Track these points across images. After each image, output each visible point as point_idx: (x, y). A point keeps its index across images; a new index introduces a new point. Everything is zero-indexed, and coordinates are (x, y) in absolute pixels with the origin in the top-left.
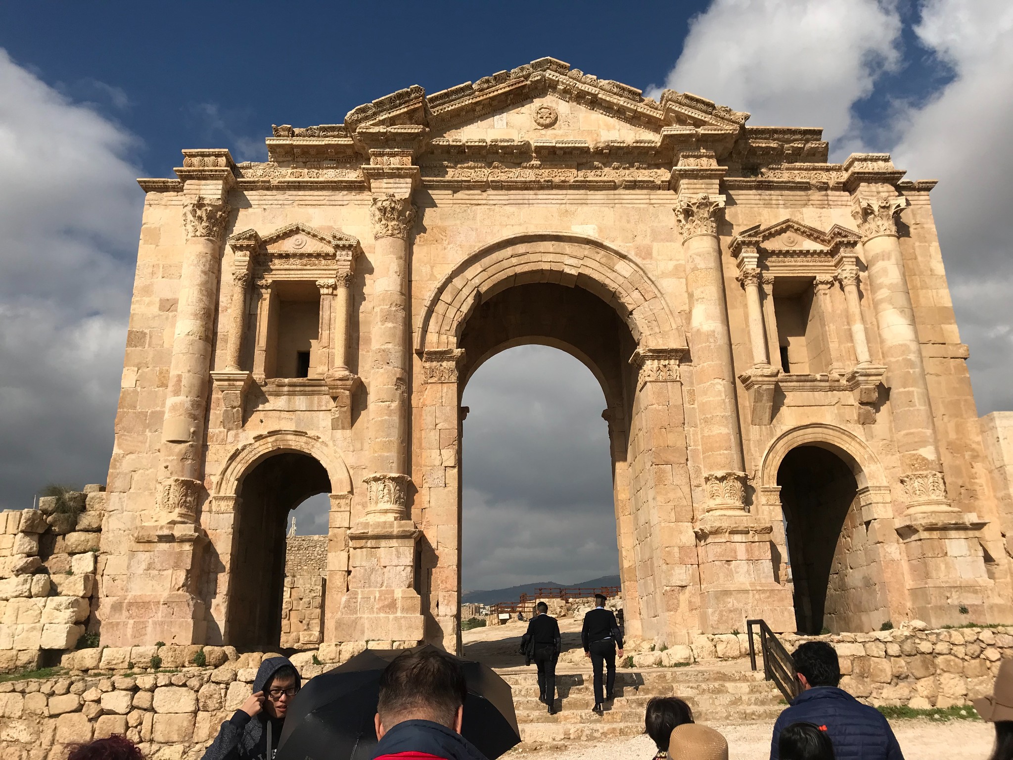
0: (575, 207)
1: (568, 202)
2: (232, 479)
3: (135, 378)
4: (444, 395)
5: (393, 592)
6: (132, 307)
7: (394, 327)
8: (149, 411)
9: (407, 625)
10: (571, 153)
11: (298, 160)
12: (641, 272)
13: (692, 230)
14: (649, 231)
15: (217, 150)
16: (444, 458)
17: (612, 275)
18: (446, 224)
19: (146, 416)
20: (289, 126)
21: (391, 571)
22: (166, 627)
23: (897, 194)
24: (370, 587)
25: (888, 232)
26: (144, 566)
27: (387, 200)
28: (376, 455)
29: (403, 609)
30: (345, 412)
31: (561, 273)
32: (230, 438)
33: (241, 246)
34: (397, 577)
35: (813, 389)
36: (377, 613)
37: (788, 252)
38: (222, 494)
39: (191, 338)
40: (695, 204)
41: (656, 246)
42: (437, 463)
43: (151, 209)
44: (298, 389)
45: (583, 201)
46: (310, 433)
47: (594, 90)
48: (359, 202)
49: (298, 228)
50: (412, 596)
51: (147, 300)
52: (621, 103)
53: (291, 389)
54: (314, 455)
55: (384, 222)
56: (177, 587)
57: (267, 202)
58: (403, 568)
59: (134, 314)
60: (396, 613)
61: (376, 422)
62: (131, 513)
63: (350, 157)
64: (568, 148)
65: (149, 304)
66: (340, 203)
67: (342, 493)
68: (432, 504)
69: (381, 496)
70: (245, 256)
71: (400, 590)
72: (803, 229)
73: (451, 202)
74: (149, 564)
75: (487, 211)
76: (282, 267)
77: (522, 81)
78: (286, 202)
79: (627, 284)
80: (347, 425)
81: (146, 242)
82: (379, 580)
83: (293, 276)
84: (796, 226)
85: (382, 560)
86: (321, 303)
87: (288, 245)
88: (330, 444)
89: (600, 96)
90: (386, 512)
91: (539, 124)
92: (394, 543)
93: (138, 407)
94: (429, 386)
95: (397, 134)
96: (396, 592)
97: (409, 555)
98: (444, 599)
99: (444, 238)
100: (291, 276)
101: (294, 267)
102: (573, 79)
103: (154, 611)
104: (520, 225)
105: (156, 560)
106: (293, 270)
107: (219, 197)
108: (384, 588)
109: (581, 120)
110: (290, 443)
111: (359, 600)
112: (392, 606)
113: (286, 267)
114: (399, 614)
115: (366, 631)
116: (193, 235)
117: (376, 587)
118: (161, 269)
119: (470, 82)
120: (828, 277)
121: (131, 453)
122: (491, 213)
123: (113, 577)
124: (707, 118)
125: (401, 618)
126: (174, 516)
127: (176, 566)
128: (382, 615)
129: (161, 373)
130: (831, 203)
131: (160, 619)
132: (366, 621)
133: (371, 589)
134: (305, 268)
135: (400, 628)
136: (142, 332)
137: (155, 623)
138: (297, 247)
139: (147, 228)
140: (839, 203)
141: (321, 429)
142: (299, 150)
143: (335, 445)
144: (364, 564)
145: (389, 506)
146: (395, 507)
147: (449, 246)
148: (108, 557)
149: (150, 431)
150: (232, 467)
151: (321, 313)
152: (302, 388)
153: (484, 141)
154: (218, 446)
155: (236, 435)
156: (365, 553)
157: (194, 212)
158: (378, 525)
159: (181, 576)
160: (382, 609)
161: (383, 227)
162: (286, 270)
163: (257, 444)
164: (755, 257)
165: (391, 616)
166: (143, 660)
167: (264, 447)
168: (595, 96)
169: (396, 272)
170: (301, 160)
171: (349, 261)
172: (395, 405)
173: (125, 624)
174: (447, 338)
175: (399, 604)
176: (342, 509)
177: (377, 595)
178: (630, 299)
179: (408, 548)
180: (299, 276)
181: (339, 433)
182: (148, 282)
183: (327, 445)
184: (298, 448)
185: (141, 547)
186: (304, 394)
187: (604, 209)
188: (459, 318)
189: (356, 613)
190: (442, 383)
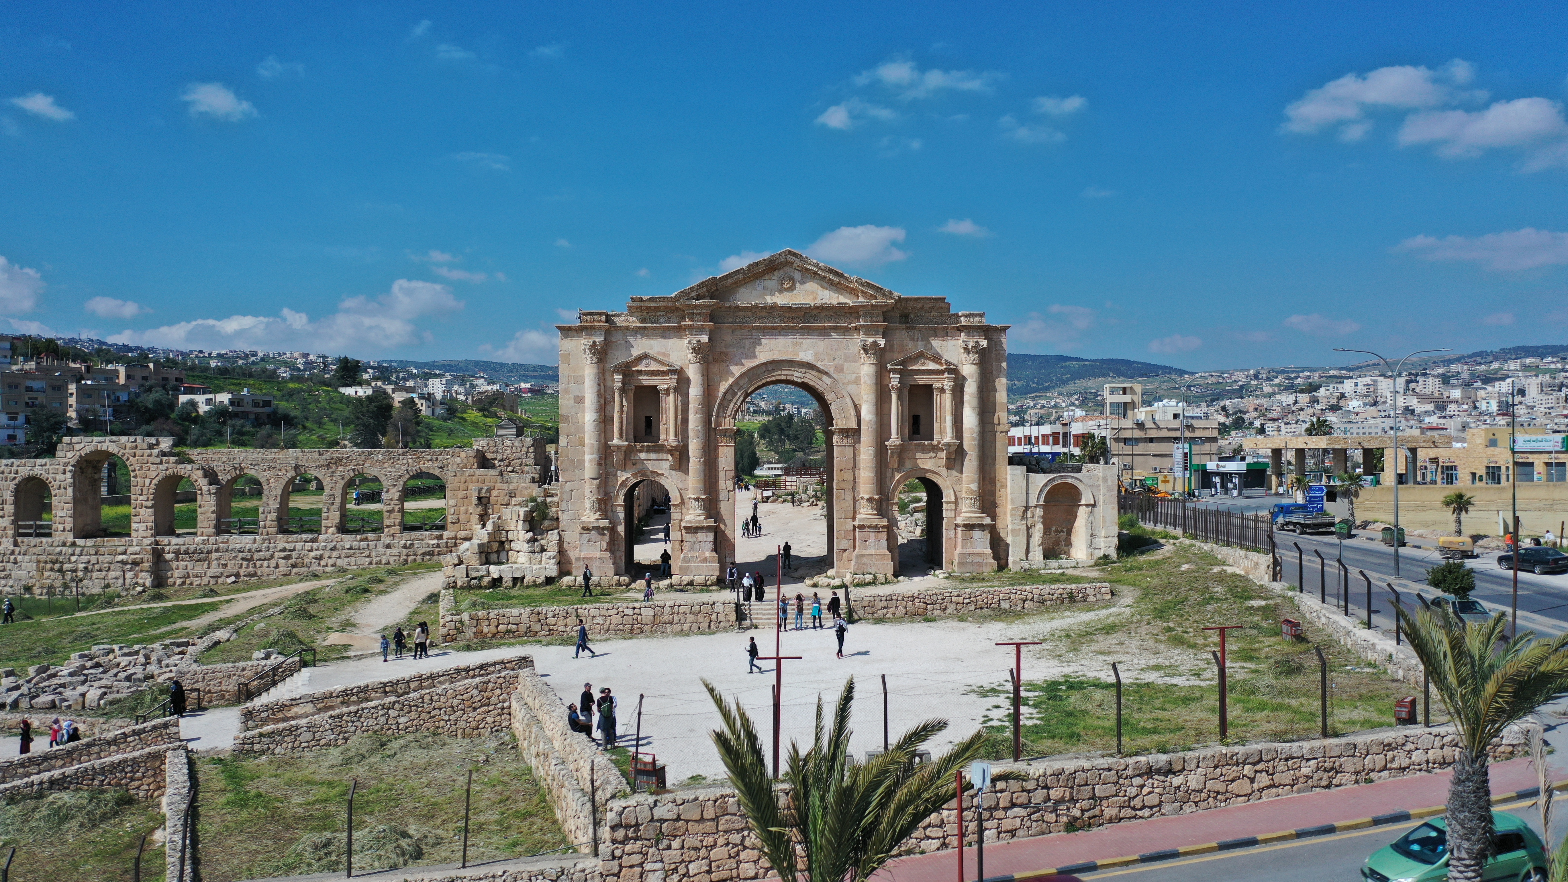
0: (802, 342)
1: (798, 339)
2: (622, 496)
3: (567, 441)
5: (705, 553)
6: (560, 399)
7: (702, 416)
8: (576, 459)
9: (712, 569)
10: (800, 308)
12: (836, 382)
13: (866, 358)
14: (842, 356)
17: (820, 383)
18: (728, 350)
19: (575, 462)
23: (984, 337)
24: (694, 550)
25: (974, 362)
26: (587, 540)
27: (697, 342)
28: (695, 486)
29: (711, 562)
30: (677, 463)
31: (793, 380)
32: (619, 474)
33: (618, 370)
35: (923, 450)
36: (698, 563)
37: (920, 370)
38: (618, 503)
39: (596, 423)
40: (868, 344)
41: (846, 365)
43: (563, 341)
45: (806, 339)
46: (660, 472)
47: (815, 269)
48: (679, 337)
49: (646, 356)
50: (714, 554)
51: (567, 396)
52: (831, 277)
54: (662, 483)
55: (694, 354)
56: (604, 551)
57: (627, 337)
59: (561, 404)
60: (707, 563)
61: (694, 469)
62: (573, 512)
63: (673, 310)
65: (568, 399)
66: (668, 338)
67: (676, 504)
69: (697, 507)
70: (620, 374)
71: (708, 552)
72: (931, 356)
73: (731, 337)
74: (590, 539)
78: (639, 339)
79: (829, 389)
81: (562, 362)
82: (700, 547)
84: (925, 355)
85: (698, 539)
86: (661, 399)
87: (641, 366)
88: (670, 478)
89: (818, 272)
90: (700, 515)
91: (782, 287)
92: (706, 531)
93: (570, 456)
94: (720, 447)
95: (701, 305)
99: (727, 359)
100: (644, 384)
101: (645, 378)
102: (804, 261)
105: (593, 537)
107: (603, 339)
108: (701, 551)
109: (807, 284)
110: (649, 476)
111: (689, 557)
112: (706, 559)
113: (642, 377)
115: (693, 571)
116: (591, 362)
117: (698, 550)
118: (573, 380)
120: (939, 387)
123: (570, 543)
124: (878, 295)
126: (597, 515)
127: (602, 541)
128: (700, 565)
129: (580, 440)
130: (949, 340)
132: (693, 567)
134: (652, 378)
135: (709, 570)
136: (567, 415)
138: (647, 366)
140: (952, 341)
141: (664, 470)
142: (645, 308)
144: (690, 541)
145: (702, 512)
146: (707, 513)
147: (730, 365)
148: (566, 533)
150: (622, 488)
151: (661, 405)
153: (750, 303)
156: (690, 536)
158: (696, 522)
160: (700, 561)
161: (694, 357)
162: (641, 380)
163: (633, 477)
164: (897, 378)
167: (636, 479)
169: (703, 383)
170: (645, 311)
171: (675, 379)
172: (703, 460)
174: (729, 420)
176: (678, 512)
177: (697, 555)
178: (829, 397)
179: (711, 533)
181: (673, 472)
182: (566, 387)
183: (667, 479)
184: (654, 480)
185: (585, 531)
187: (817, 344)
188: (736, 408)
189: (688, 563)
190: (727, 446)
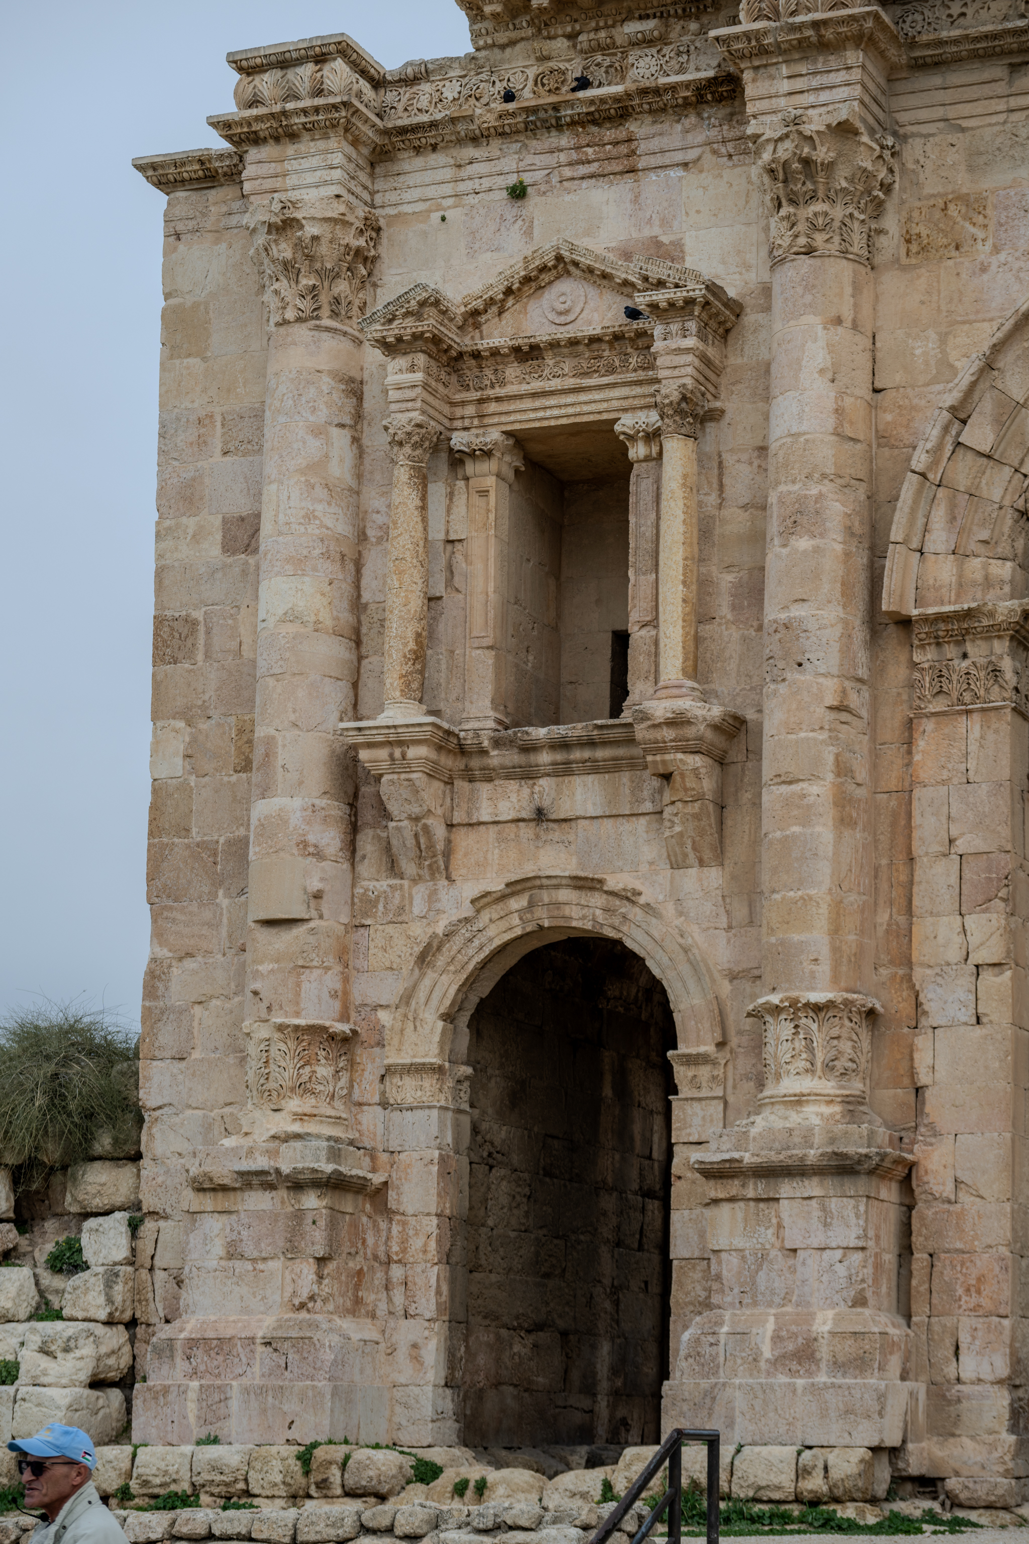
2: (431, 1014)
3: (182, 747)
4: (973, 748)
5: (812, 1315)
8: (221, 841)
9: (841, 1406)
16: (974, 939)
18: (987, 183)
19: (215, 855)
21: (809, 1262)
22: (270, 1399)
24: (755, 1304)
26: (219, 1248)
27: (789, 136)
28: (774, 939)
29: (834, 1364)
30: (697, 817)
32: (418, 906)
33: (401, 339)
34: (824, 1279)
36: (768, 1373)
38: (408, 1057)
39: (293, 628)
42: (954, 954)
43: (181, 246)
44: (577, 754)
46: (614, 882)
49: (559, 258)
51: (191, 523)
53: (559, 757)
54: (629, 943)
56: (296, 1303)
57: (476, 185)
58: (839, 1254)
60: (815, 1373)
62: (201, 1112)
65: (196, 537)
66: (679, 157)
67: (702, 1049)
68: (942, 1073)
69: (787, 1057)
70: (412, 368)
71: (830, 1314)
73: (1001, 105)
74: (231, 1245)
76: (524, 388)
80: (707, 855)
81: (176, 351)
82: (781, 1284)
83: (556, 412)
85: (787, 1233)
86: (632, 488)
87: (538, 317)
88: (669, 910)
90: (798, 1101)
92: (813, 1187)
93: (194, 830)
94: (929, 725)
96: (819, 1317)
97: (853, 1220)
98: (974, 1338)
99: (980, 234)
100: (548, 413)
101: (556, 384)
103: (244, 1359)
105: (244, 1233)
106: (552, 393)
107: (338, 189)
108: (789, 1307)
110: (567, 911)
111: (724, 1338)
112: (806, 1355)
113: (537, 385)
114: (822, 1378)
115: (739, 1419)
116: (279, 318)
117: (770, 1304)
118: (219, 430)
121: (190, 955)
123: (175, 1273)
125: (826, 1387)
126: (285, 1121)
127: (292, 1250)
128: (783, 1379)
129: (240, 731)
131: (257, 1382)
132: (739, 1392)
133: (756, 1311)
134: (586, 382)
135: (824, 1414)
136: (187, 619)
137: (246, 1391)
138: (563, 320)
139: (174, 308)
141: (644, 868)
143: (681, 914)
144: (739, 1243)
145: (809, 1084)
146: (827, 1085)
147: (994, 261)
148: (162, 1224)
149: (228, 895)
150: (427, 982)
151: (632, 519)
152: (587, 754)
154: (390, 929)
155: (432, 897)
156: (740, 1215)
158: (771, 1137)
159: (305, 1274)
160: (780, 1362)
161: (784, 227)
162: (534, 395)
163: (485, 916)
165: (800, 1382)
166: (218, 1478)
167: (503, 925)
169: (823, 371)
172: (821, 790)
173: (183, 1391)
174: (985, 566)
175: (824, 1352)
176: (704, 1093)
177: (770, 1326)
179: (852, 1202)
180: (570, 410)
181: (690, 878)
183: (659, 914)
184: (588, 926)
185: (209, 1201)
186: (594, 768)
188: (1019, 498)
189: (716, 1373)
190: (968, 712)
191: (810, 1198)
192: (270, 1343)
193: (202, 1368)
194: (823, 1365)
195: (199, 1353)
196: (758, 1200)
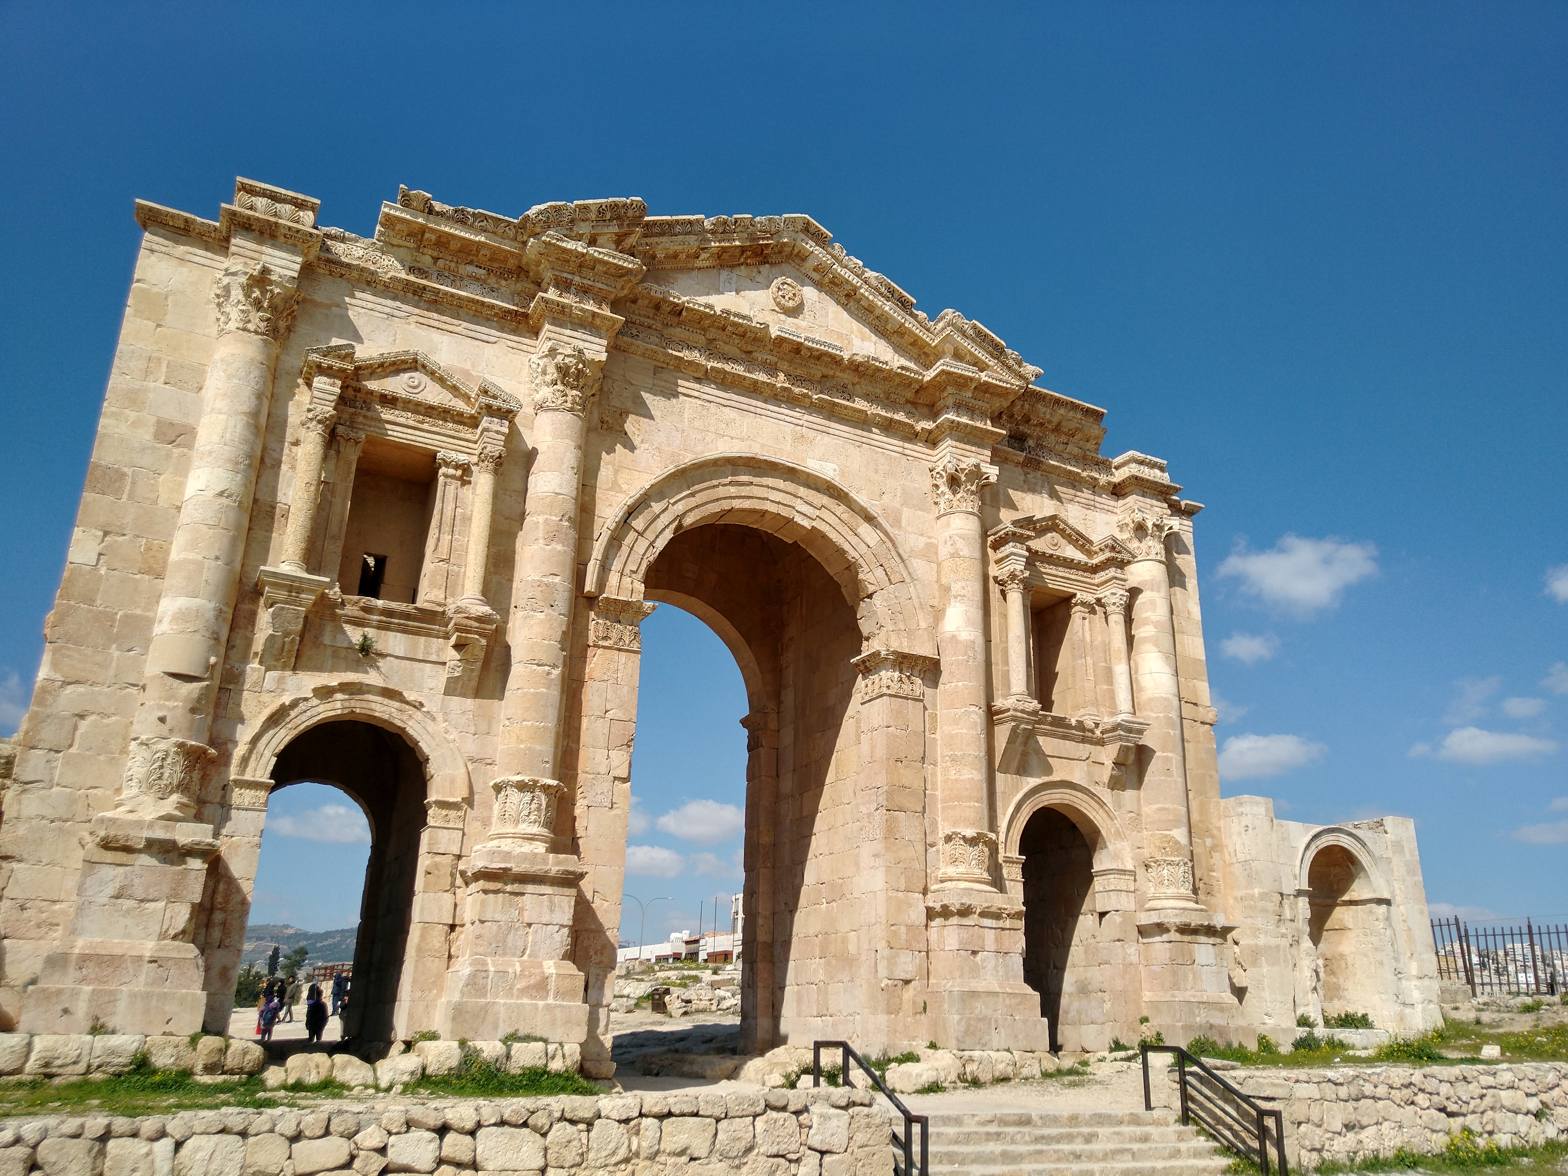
0: (814, 433)
1: (806, 424)
2: (268, 753)
3: (98, 549)
4: (620, 667)
6: (103, 421)
7: (565, 552)
8: (120, 613)
9: (564, 1019)
10: (818, 358)
11: (426, 250)
12: (889, 545)
13: (955, 503)
14: (899, 490)
15: (301, 196)
16: (614, 764)
17: (854, 540)
19: (114, 621)
20: (429, 196)
21: (539, 932)
22: (154, 1002)
23: (1169, 512)
24: (504, 954)
25: (1159, 557)
26: (111, 890)
27: (573, 356)
28: (522, 746)
29: (557, 994)
30: (472, 671)
31: (789, 521)
32: (270, 683)
33: (330, 367)
34: (548, 942)
35: (1064, 737)
36: (518, 997)
37: (1051, 556)
38: (248, 777)
39: (224, 501)
40: (963, 470)
41: (906, 513)
42: (603, 770)
43: (153, 258)
44: (396, 620)
45: (825, 429)
46: (410, 696)
47: (855, 281)
48: (514, 345)
50: (571, 972)
51: (131, 415)
52: (887, 308)
53: (384, 618)
54: (411, 733)
55: (560, 387)
56: (172, 932)
57: (364, 304)
58: (557, 928)
59: (104, 435)
60: (546, 998)
61: (525, 694)
62: (69, 790)
63: (510, 272)
64: (818, 350)
65: (135, 424)
66: (483, 337)
67: (455, 800)
68: (592, 832)
69: (526, 812)
70: (333, 385)
71: (551, 963)
72: (1069, 531)
74: (122, 888)
75: (700, 409)
77: (768, 239)
78: (396, 313)
79: (869, 556)
80: (469, 691)
81: (138, 313)
82: (520, 944)
84: (1062, 526)
85: (526, 914)
87: (396, 385)
89: (862, 291)
90: (532, 838)
91: (778, 304)
92: (547, 889)
93: (99, 602)
94: (600, 651)
95: (601, 261)
96: (546, 966)
97: (567, 909)
99: (637, 432)
102: (833, 257)
103: (132, 972)
104: (742, 440)
105: (137, 881)
107: (296, 275)
108: (525, 958)
109: (830, 316)
110: (373, 706)
111: (491, 975)
112: (541, 986)
113: (390, 417)
114: (551, 1001)
116: (241, 325)
117: (514, 955)
118: (164, 369)
119: (703, 216)
120: (1090, 598)
121: (78, 682)
122: (705, 412)
123: (21, 902)
124: (992, 362)
125: (555, 1007)
126: (170, 805)
127: (173, 897)
129: (149, 549)
130: (1097, 505)
131: (142, 988)
132: (502, 1009)
133: (507, 959)
134: (420, 426)
135: (554, 1025)
136: (117, 471)
138: (411, 390)
139: (142, 290)
140: (1106, 507)
141: (426, 691)
142: (433, 237)
143: (446, 721)
144: (497, 917)
145: (535, 829)
146: (545, 831)
147: (643, 446)
149: (120, 648)
150: (270, 734)
152: (403, 621)
153: (711, 307)
155: (281, 680)
156: (500, 901)
157: (247, 290)
158: (524, 857)
159: (181, 915)
160: (524, 991)
161: (558, 394)
164: (1023, 556)
165: (540, 1003)
167: (331, 705)
168: (855, 289)
169: (573, 468)
170: (430, 252)
171: (503, 434)
172: (556, 672)
173: (75, 993)
175: (552, 985)
176: (451, 825)
177: (518, 968)
178: (871, 576)
179: (567, 899)
180: (409, 437)
181: (456, 702)
182: (137, 385)
183: (434, 719)
184: (386, 717)
185: (110, 856)
186: (406, 630)
187: (848, 446)
188: (652, 555)
189: (485, 996)
190: (620, 650)
191: (543, 895)
192: (155, 961)
193: (92, 976)
194: (551, 994)
195: (91, 964)
196: (512, 893)
